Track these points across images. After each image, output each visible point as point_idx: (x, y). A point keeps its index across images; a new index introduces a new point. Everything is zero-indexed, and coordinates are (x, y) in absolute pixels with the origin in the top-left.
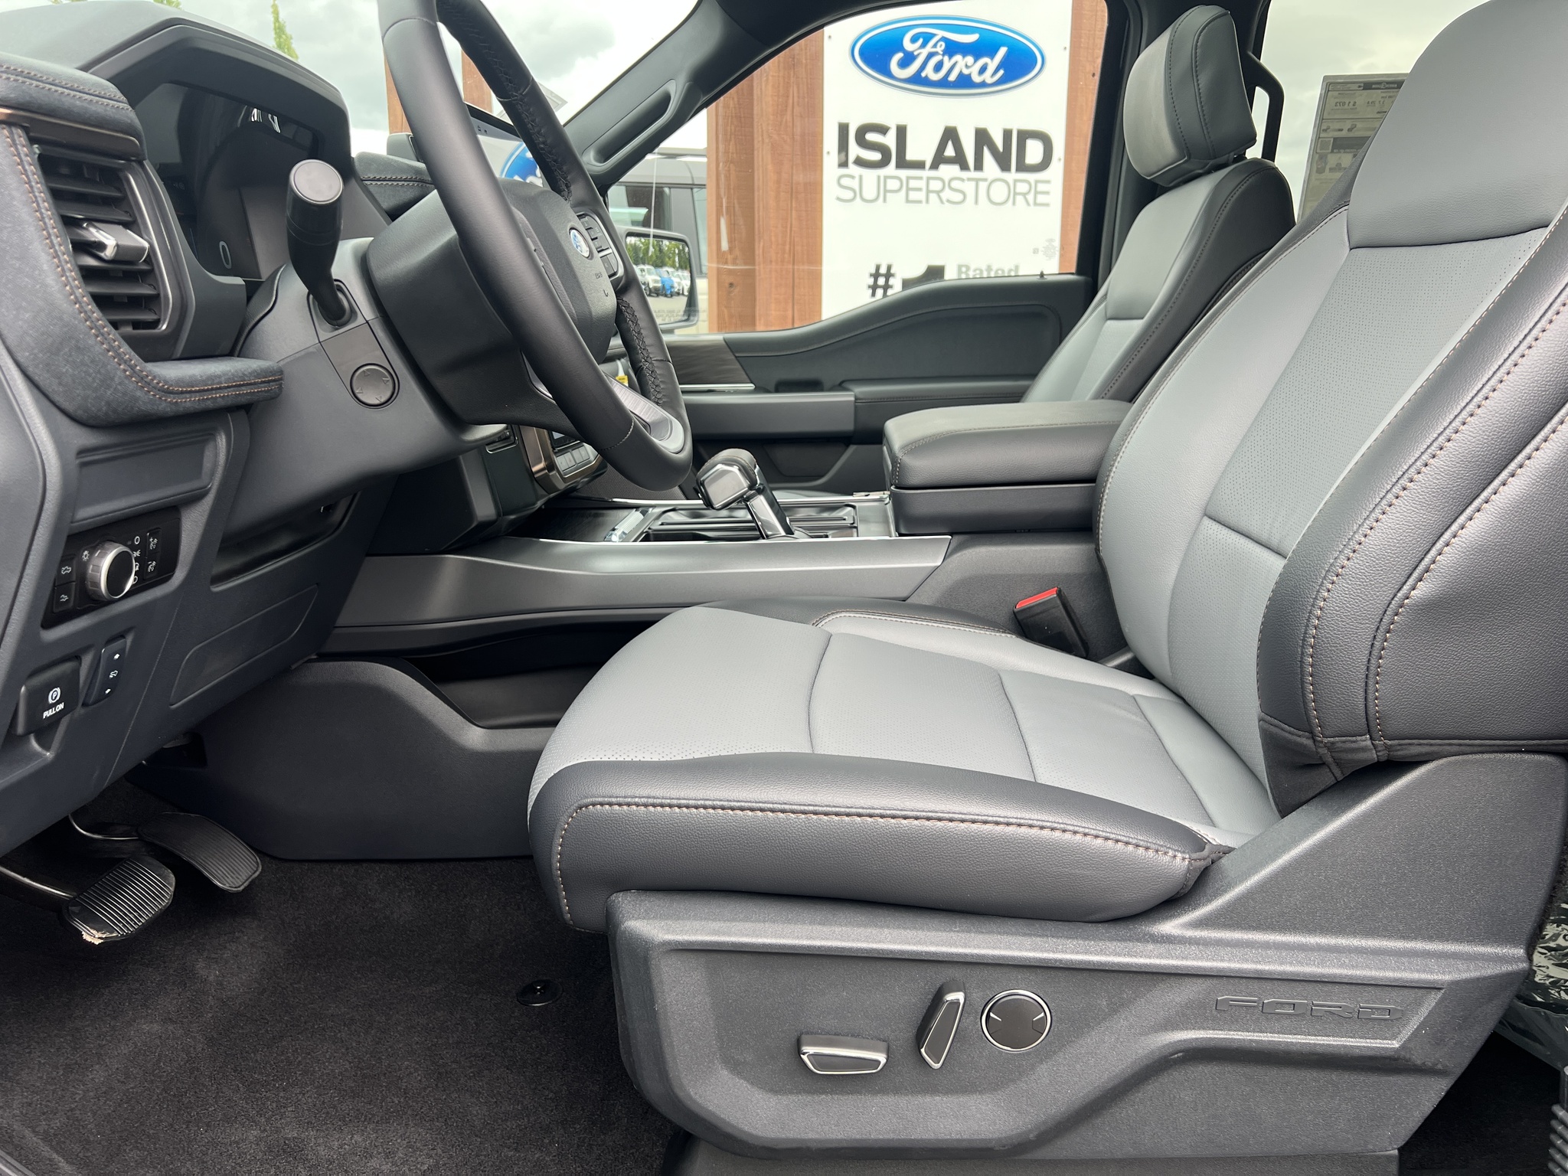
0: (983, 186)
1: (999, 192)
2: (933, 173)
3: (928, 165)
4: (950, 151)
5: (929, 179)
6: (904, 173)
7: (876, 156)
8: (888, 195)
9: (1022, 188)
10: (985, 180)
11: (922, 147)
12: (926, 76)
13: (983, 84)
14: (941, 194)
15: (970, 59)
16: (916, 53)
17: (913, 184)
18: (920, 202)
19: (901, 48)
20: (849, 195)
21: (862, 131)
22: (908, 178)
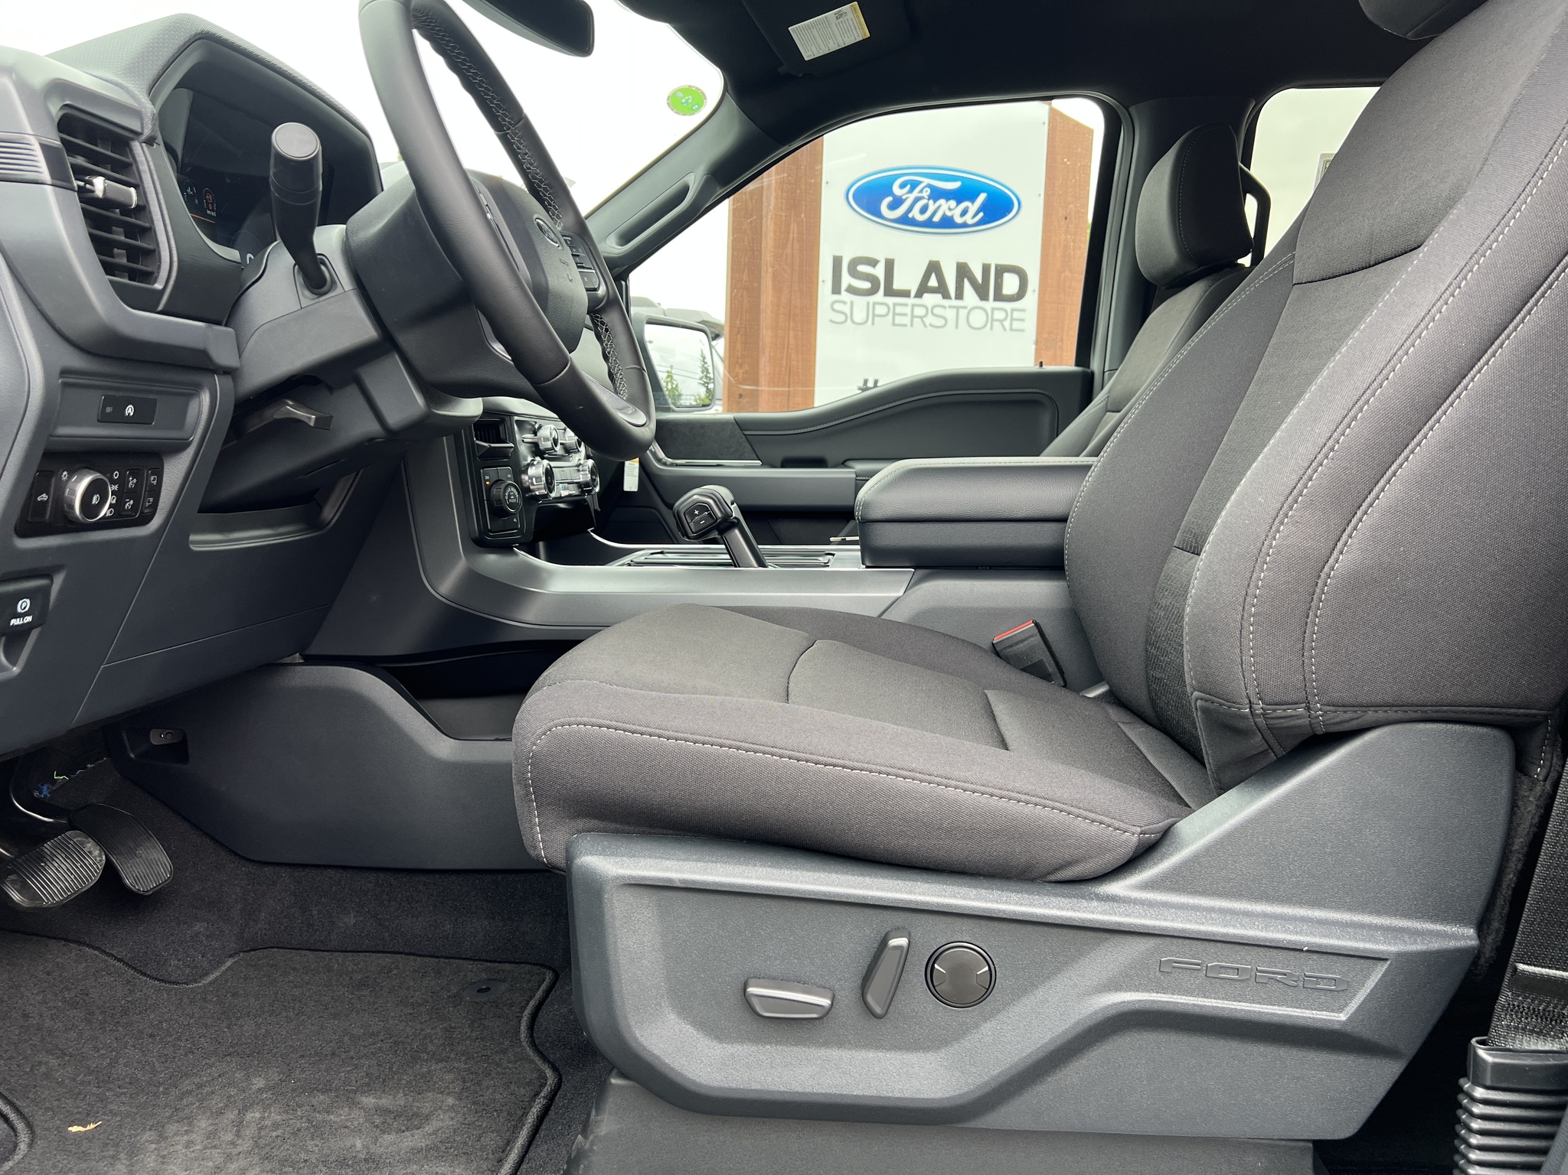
0: (963, 313)
1: (978, 318)
2: (918, 301)
3: (913, 294)
4: (933, 282)
5: (913, 306)
6: (891, 300)
7: (867, 285)
8: (876, 318)
9: (999, 315)
10: (965, 308)
11: (907, 278)
12: (913, 217)
13: (965, 225)
14: (924, 319)
15: (952, 203)
16: (904, 197)
17: (899, 310)
18: (905, 325)
19: (891, 193)
20: (842, 318)
21: (855, 263)
22: (895, 305)
